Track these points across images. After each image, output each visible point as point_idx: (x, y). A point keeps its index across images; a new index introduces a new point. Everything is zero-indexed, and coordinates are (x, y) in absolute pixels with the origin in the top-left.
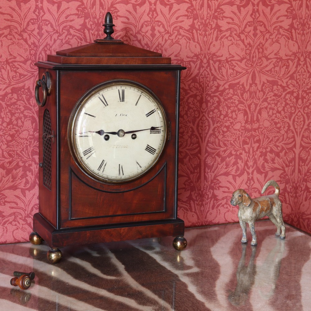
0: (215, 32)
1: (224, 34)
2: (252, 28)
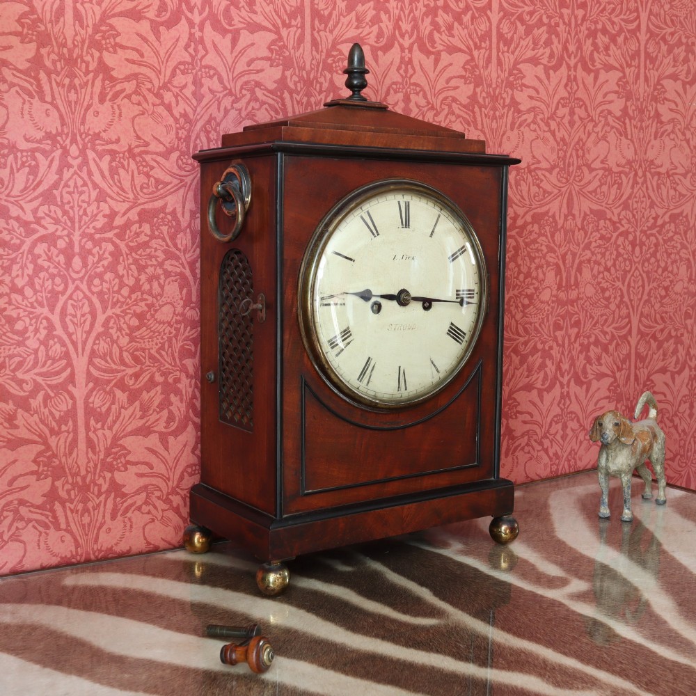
0: (511, 113)
1: (524, 117)
2: (566, 110)
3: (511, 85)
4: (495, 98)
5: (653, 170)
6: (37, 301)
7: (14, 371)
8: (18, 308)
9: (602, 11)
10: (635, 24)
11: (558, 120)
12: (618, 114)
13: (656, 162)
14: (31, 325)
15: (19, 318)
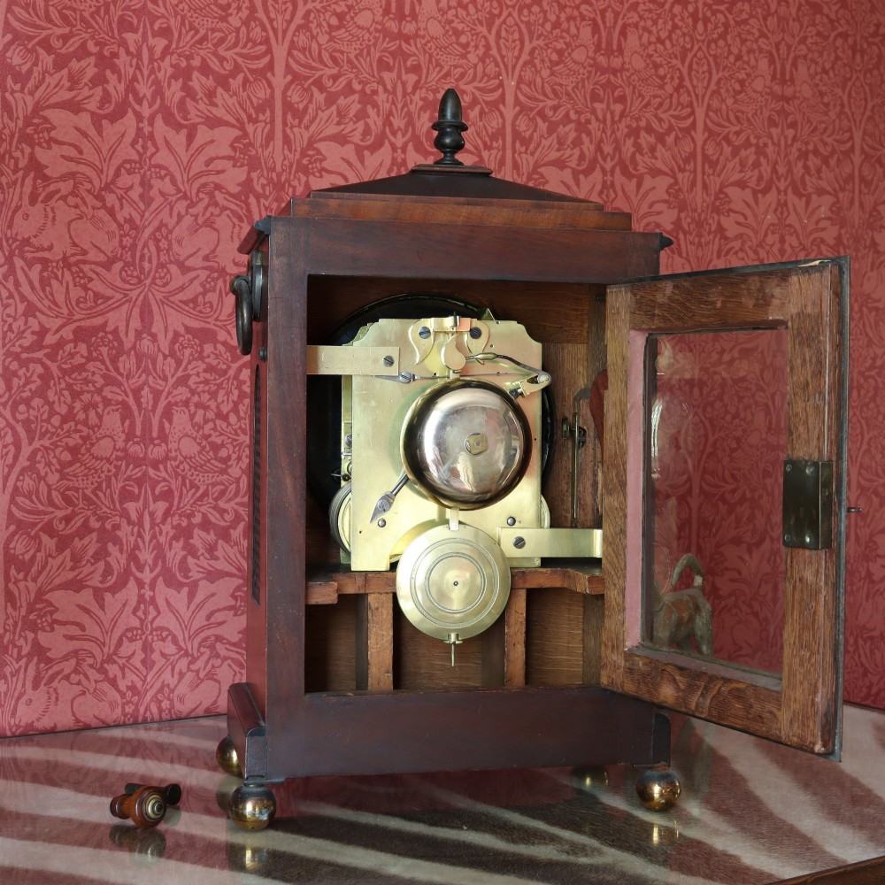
0: (717, 240)
1: (732, 244)
2: (777, 237)
3: (717, 210)
4: (699, 224)
5: (870, 305)
6: (240, 428)
7: (216, 499)
8: (222, 434)
9: (813, 131)
10: (849, 145)
11: (768, 248)
12: (832, 242)
13: (874, 296)
14: (234, 452)
15: (223, 445)
